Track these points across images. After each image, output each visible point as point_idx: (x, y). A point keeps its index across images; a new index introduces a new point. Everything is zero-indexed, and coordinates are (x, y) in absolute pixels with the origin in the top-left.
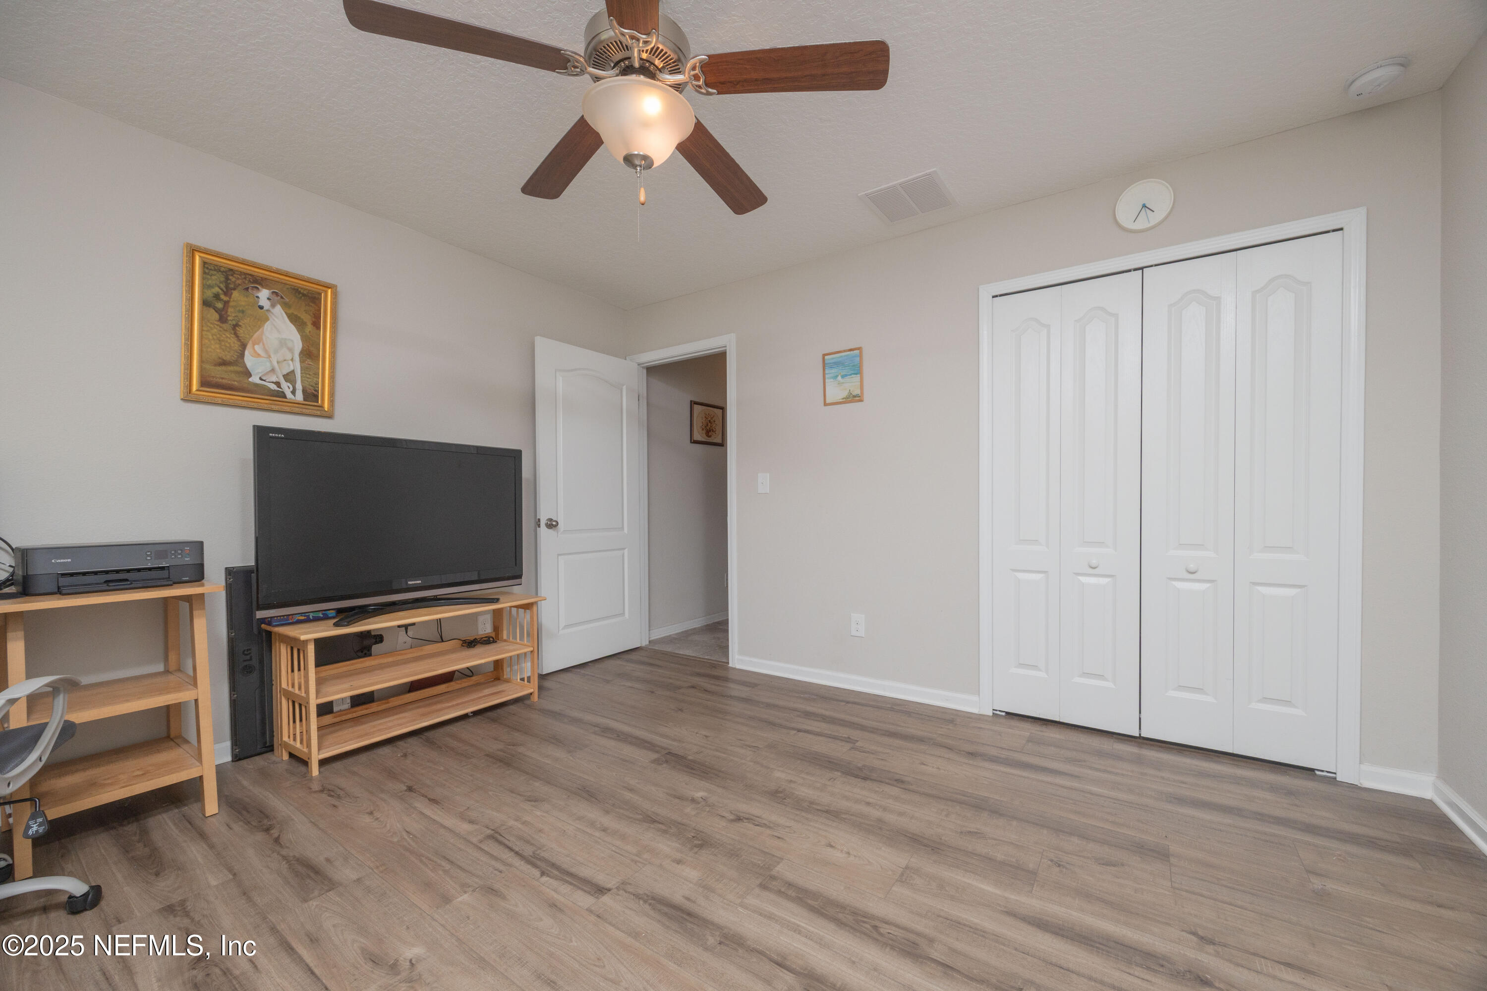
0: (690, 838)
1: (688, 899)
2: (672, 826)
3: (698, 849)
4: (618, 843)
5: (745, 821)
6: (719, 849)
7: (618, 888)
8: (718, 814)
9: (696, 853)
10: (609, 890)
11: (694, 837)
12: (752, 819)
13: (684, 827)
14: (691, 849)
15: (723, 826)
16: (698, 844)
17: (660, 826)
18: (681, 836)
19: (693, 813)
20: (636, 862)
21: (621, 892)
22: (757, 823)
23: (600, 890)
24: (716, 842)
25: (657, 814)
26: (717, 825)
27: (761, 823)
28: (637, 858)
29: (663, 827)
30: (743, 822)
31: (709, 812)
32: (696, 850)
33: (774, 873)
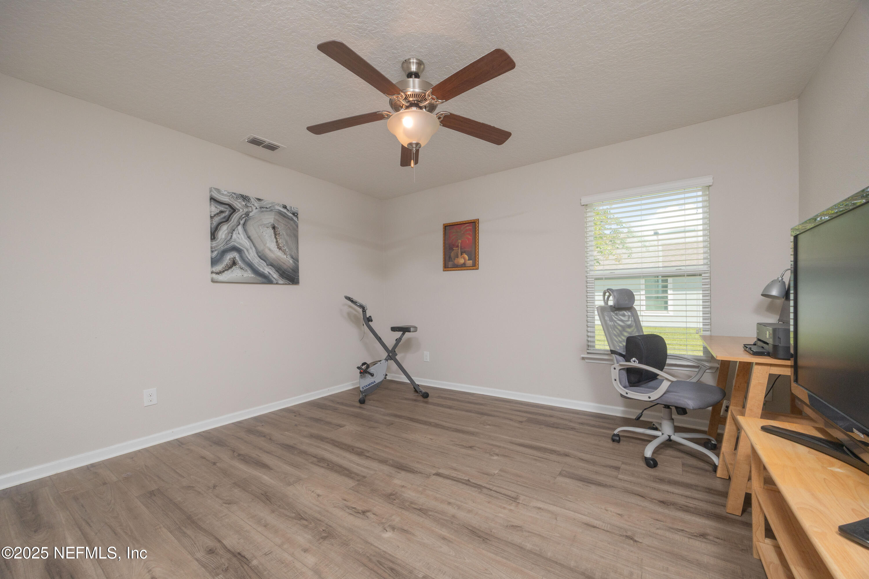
0: (397, 499)
1: (399, 472)
2: (408, 506)
3: (393, 493)
4: (438, 496)
5: (360, 511)
6: (381, 493)
7: (430, 475)
8: (377, 516)
9: (394, 491)
10: (434, 475)
11: (395, 500)
12: (356, 512)
13: (400, 506)
14: (396, 493)
15: (376, 507)
16: (392, 496)
17: (416, 507)
18: (402, 500)
19: (393, 517)
20: (425, 486)
21: (428, 474)
22: (354, 509)
23: (438, 474)
24: (382, 497)
25: (419, 515)
26: (379, 508)
27: (351, 510)
28: (424, 487)
29: (413, 506)
30: (362, 510)
31: (383, 518)
32: (394, 493)
33: (357, 482)
